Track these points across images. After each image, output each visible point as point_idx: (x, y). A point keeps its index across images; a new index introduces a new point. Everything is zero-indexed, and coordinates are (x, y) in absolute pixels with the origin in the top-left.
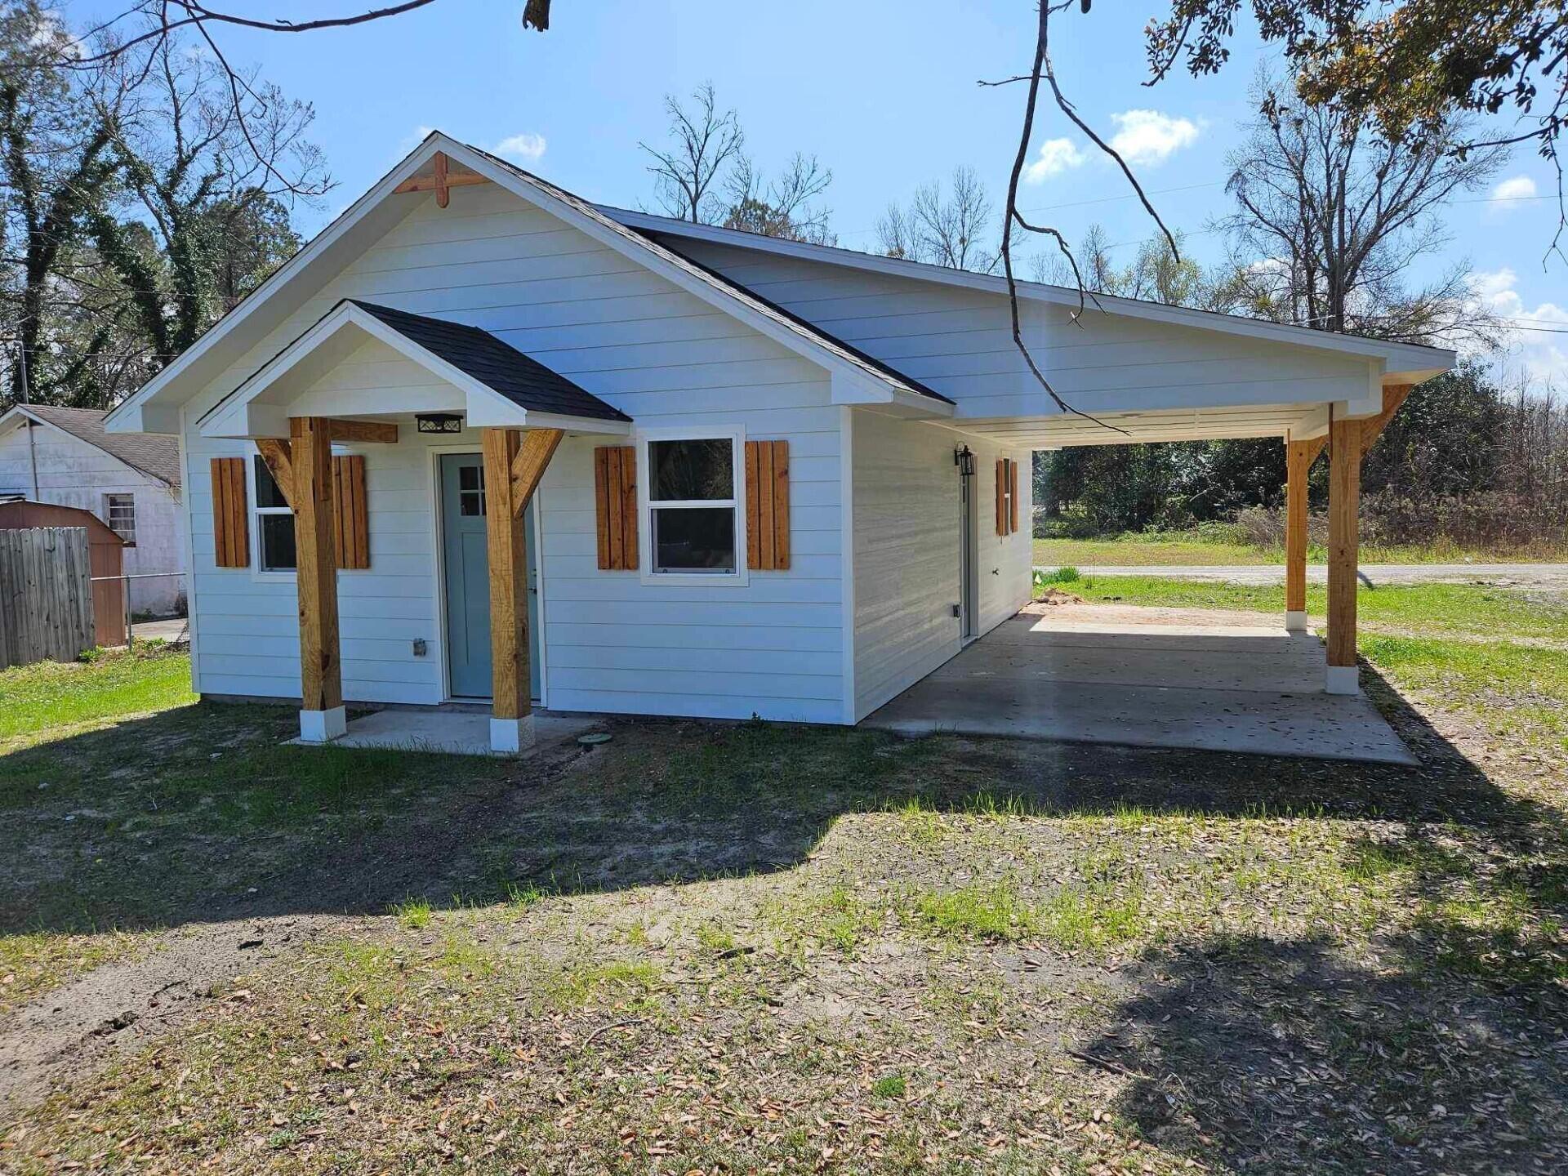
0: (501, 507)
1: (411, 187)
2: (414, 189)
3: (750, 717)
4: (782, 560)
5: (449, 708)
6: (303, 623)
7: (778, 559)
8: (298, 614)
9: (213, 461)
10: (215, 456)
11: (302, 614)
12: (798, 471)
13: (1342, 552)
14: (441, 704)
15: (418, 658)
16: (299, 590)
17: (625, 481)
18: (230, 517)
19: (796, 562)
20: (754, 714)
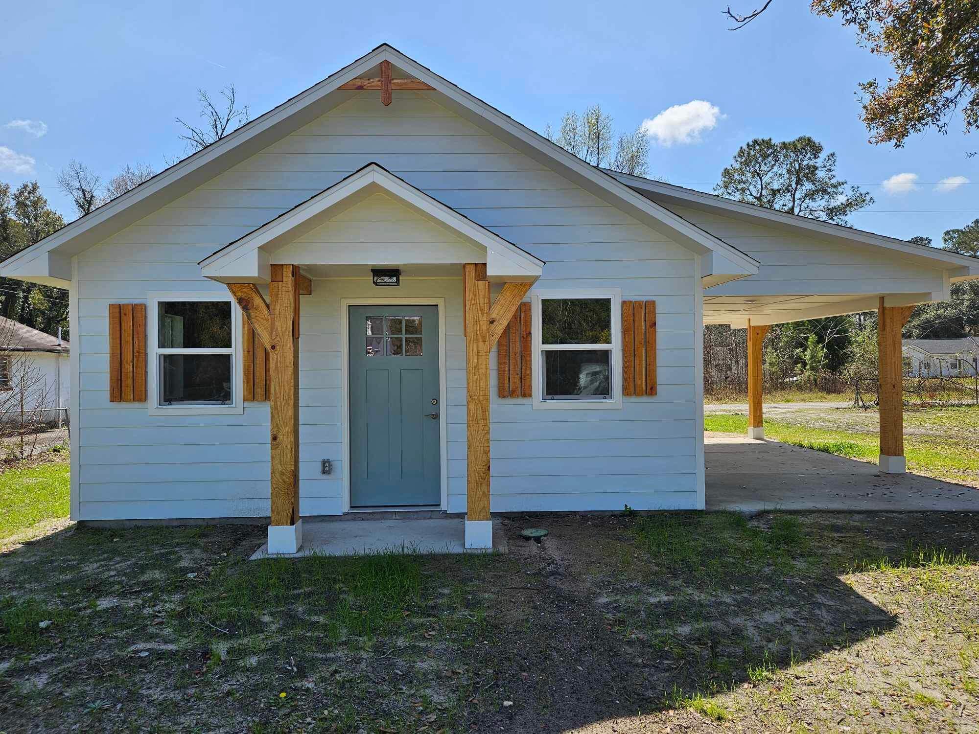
0: (481, 344)
1: (358, 87)
2: (360, 88)
3: (623, 509)
4: (652, 388)
5: (349, 517)
6: (274, 447)
7: (649, 388)
8: (269, 439)
9: (111, 306)
10: (113, 302)
11: (275, 438)
12: (662, 323)
13: (894, 386)
14: (345, 514)
15: (325, 476)
16: (272, 417)
17: (524, 329)
18: (129, 357)
19: (659, 389)
20: (626, 506)
